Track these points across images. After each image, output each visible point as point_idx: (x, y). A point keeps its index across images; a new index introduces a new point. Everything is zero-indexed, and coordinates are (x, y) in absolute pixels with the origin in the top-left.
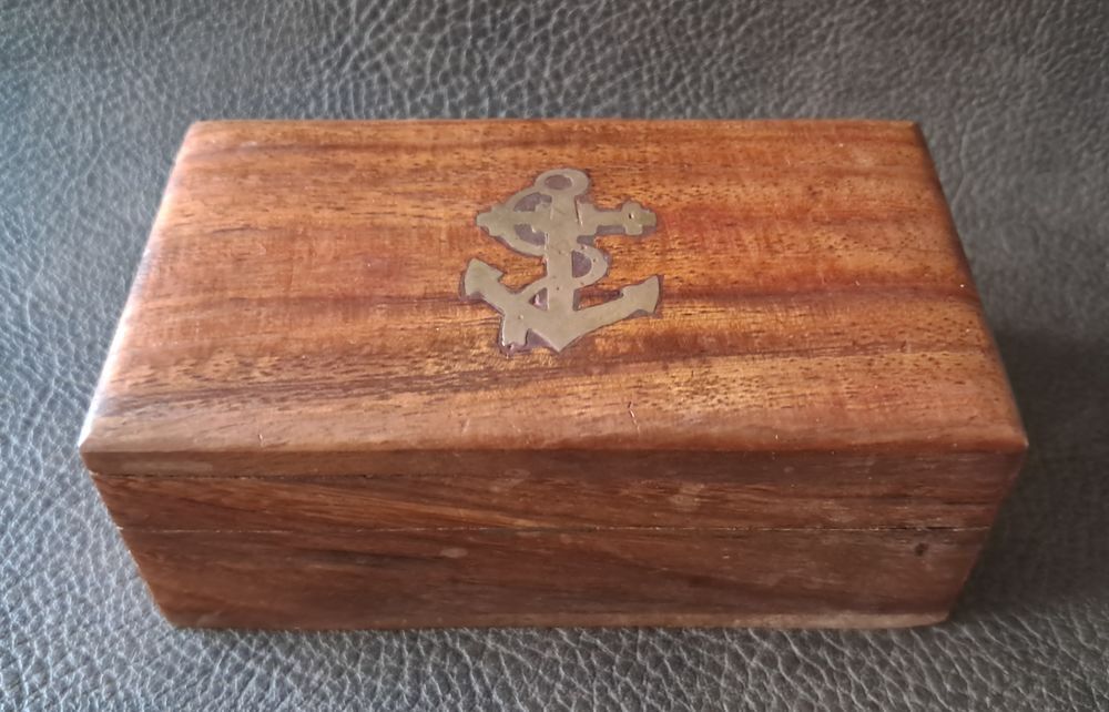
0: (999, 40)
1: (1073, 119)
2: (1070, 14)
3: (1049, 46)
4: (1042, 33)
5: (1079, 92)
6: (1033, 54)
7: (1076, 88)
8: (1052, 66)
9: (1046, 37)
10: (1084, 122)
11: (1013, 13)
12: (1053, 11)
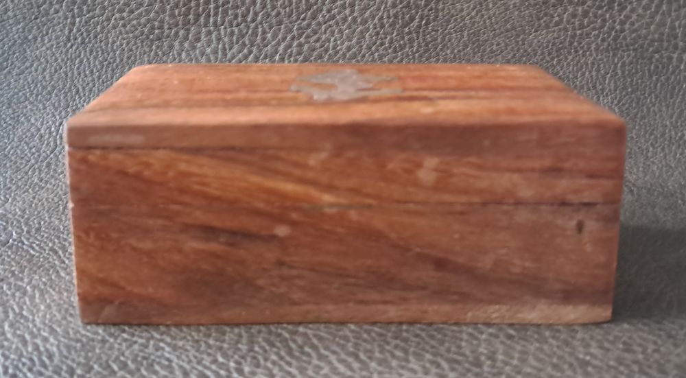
0: (585, 87)
1: (639, 130)
2: (623, 73)
3: (615, 90)
4: (609, 83)
5: (639, 115)
6: (607, 95)
7: (637, 113)
8: (619, 102)
9: (612, 85)
10: (646, 132)
11: (590, 72)
12: (613, 71)
